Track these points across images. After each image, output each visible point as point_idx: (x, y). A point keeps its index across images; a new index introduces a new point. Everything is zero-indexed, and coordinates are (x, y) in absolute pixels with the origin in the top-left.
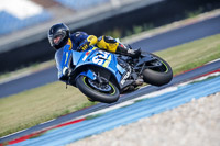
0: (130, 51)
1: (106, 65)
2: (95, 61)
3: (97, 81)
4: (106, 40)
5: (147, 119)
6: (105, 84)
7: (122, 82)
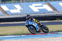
1: (35, 26)
2: (33, 24)
3: (32, 29)
4: (37, 21)
6: (34, 29)
7: (37, 30)
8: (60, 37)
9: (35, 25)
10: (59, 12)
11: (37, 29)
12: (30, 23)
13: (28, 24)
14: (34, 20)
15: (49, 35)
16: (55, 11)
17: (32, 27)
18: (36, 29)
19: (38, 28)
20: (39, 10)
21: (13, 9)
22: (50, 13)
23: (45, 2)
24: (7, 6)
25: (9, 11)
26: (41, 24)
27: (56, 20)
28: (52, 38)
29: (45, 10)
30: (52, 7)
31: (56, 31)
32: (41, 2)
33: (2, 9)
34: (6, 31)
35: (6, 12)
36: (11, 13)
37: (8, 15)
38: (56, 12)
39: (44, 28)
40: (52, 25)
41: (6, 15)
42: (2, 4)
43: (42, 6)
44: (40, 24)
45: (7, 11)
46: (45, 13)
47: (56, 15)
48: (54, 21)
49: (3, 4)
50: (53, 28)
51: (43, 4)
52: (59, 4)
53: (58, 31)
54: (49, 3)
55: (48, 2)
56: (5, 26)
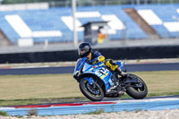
1: (102, 77)
2: (97, 73)
4: (111, 62)
6: (97, 89)
7: (108, 91)
9: (103, 75)
11: (107, 86)
12: (87, 69)
13: (82, 72)
14: (101, 58)
17: (92, 81)
18: (103, 87)
19: (112, 84)
21: (173, 21)
24: (155, 12)
25: (162, 26)
26: (123, 73)
33: (143, 20)
34: (153, 83)
35: (155, 28)
36: (169, 33)
37: (161, 38)
39: (133, 84)
41: (153, 36)
42: (143, 6)
44: (120, 73)
45: (157, 26)
49: (146, 6)
56: (151, 70)
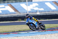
0: (40, 22)
1: (35, 24)
2: (33, 22)
3: (32, 26)
5: (29, 36)
8: (22, 37)
10: (20, 13)
15: (11, 35)
16: (16, 12)
19: (37, 25)
20: (2, 11)
22: (12, 14)
23: (8, 4)
27: (17, 20)
28: (14, 37)
29: (7, 11)
30: (14, 8)
31: (17, 31)
32: (3, 4)
38: (18, 13)
40: (14, 26)
43: (4, 7)
46: (8, 14)
47: (17, 16)
48: (16, 21)
50: (15, 28)
51: (5, 6)
52: (20, 6)
53: (20, 31)
54: (11, 5)
55: (10, 3)
